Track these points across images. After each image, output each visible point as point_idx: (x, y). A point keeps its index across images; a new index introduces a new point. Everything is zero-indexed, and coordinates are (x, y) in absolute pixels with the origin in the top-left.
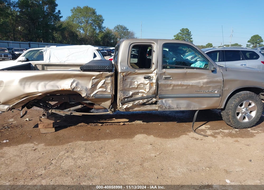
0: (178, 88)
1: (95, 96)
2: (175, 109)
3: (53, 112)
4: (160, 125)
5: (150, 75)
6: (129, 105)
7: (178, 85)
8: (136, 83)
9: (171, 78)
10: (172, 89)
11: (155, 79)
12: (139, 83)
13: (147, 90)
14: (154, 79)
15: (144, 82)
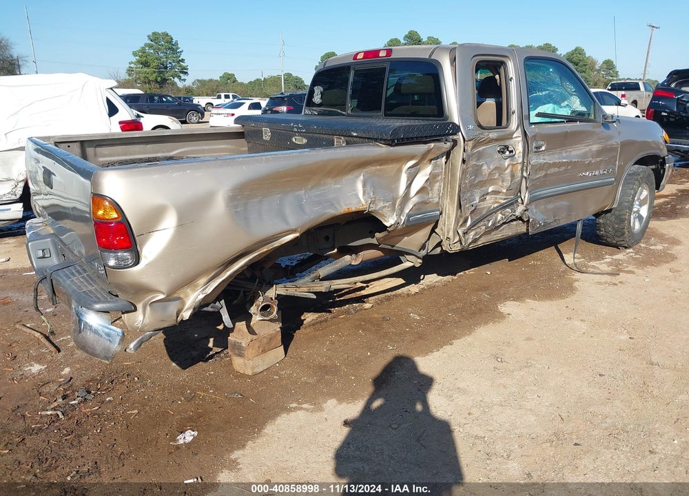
0: (552, 171)
1: (408, 220)
2: (552, 224)
3: (279, 293)
4: (489, 273)
5: (507, 143)
6: (478, 230)
7: (554, 165)
8: (485, 167)
9: (543, 148)
10: (546, 175)
11: (520, 152)
12: (492, 167)
13: (507, 184)
14: (517, 152)
15: (500, 164)
